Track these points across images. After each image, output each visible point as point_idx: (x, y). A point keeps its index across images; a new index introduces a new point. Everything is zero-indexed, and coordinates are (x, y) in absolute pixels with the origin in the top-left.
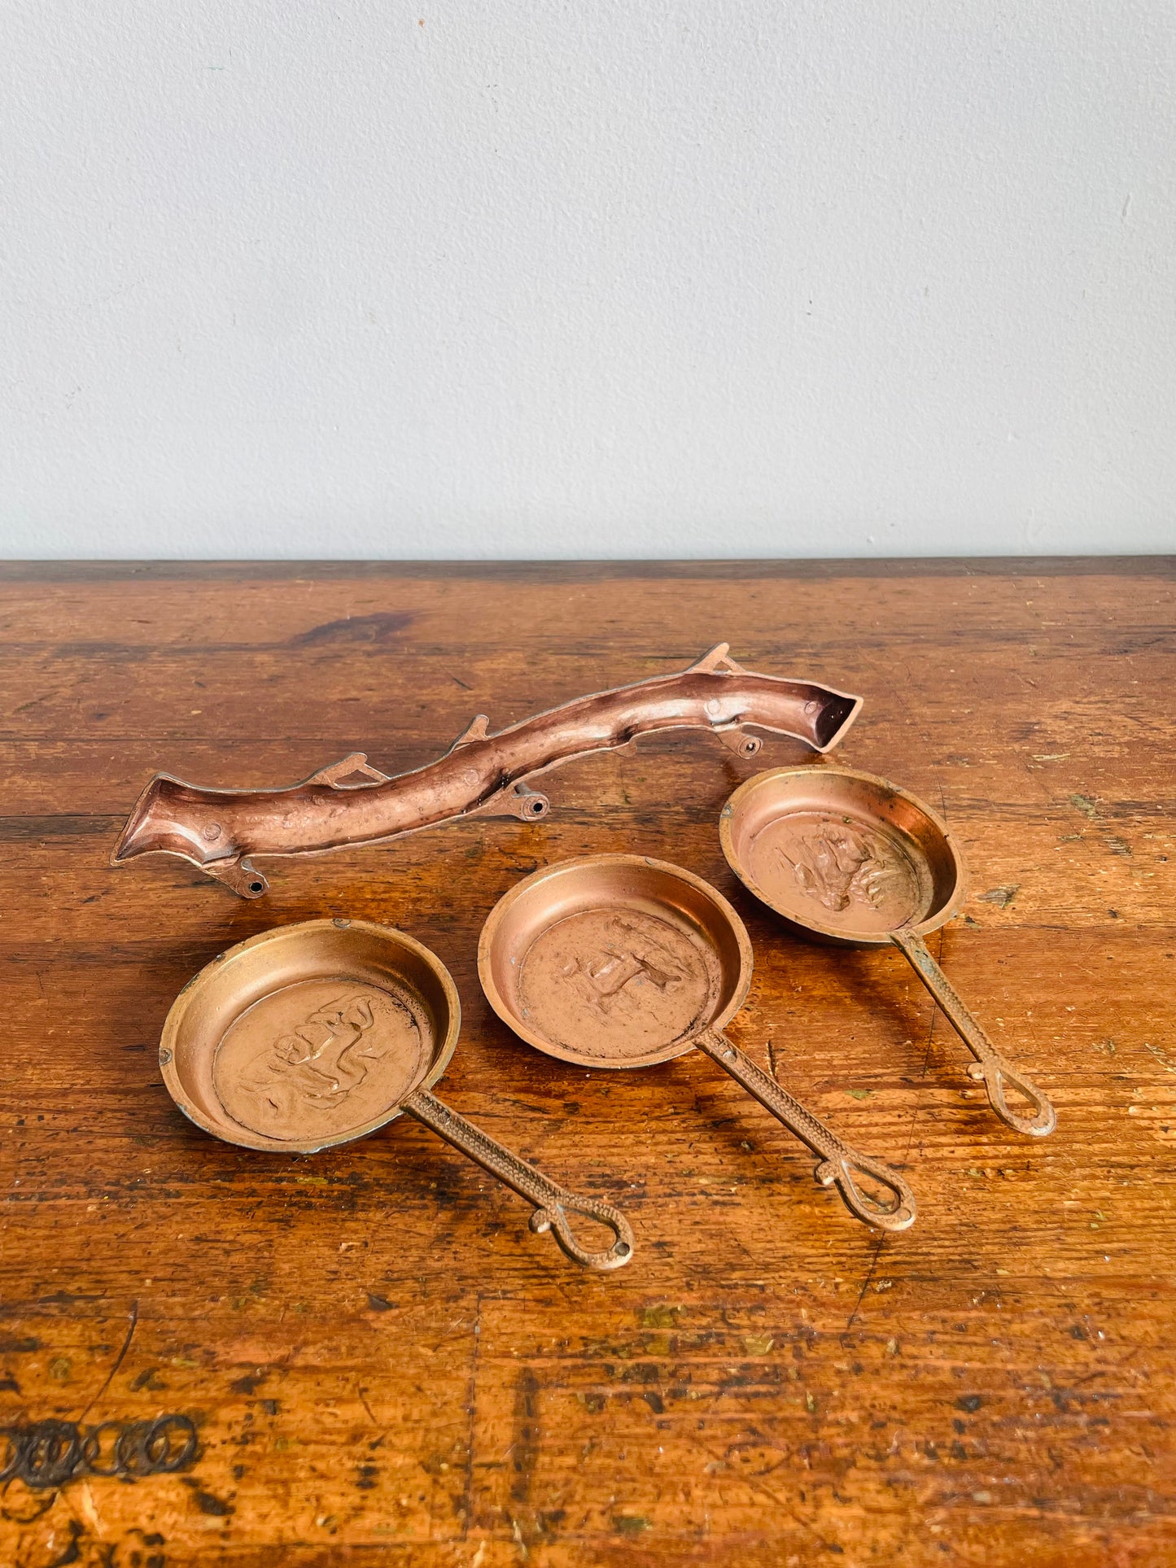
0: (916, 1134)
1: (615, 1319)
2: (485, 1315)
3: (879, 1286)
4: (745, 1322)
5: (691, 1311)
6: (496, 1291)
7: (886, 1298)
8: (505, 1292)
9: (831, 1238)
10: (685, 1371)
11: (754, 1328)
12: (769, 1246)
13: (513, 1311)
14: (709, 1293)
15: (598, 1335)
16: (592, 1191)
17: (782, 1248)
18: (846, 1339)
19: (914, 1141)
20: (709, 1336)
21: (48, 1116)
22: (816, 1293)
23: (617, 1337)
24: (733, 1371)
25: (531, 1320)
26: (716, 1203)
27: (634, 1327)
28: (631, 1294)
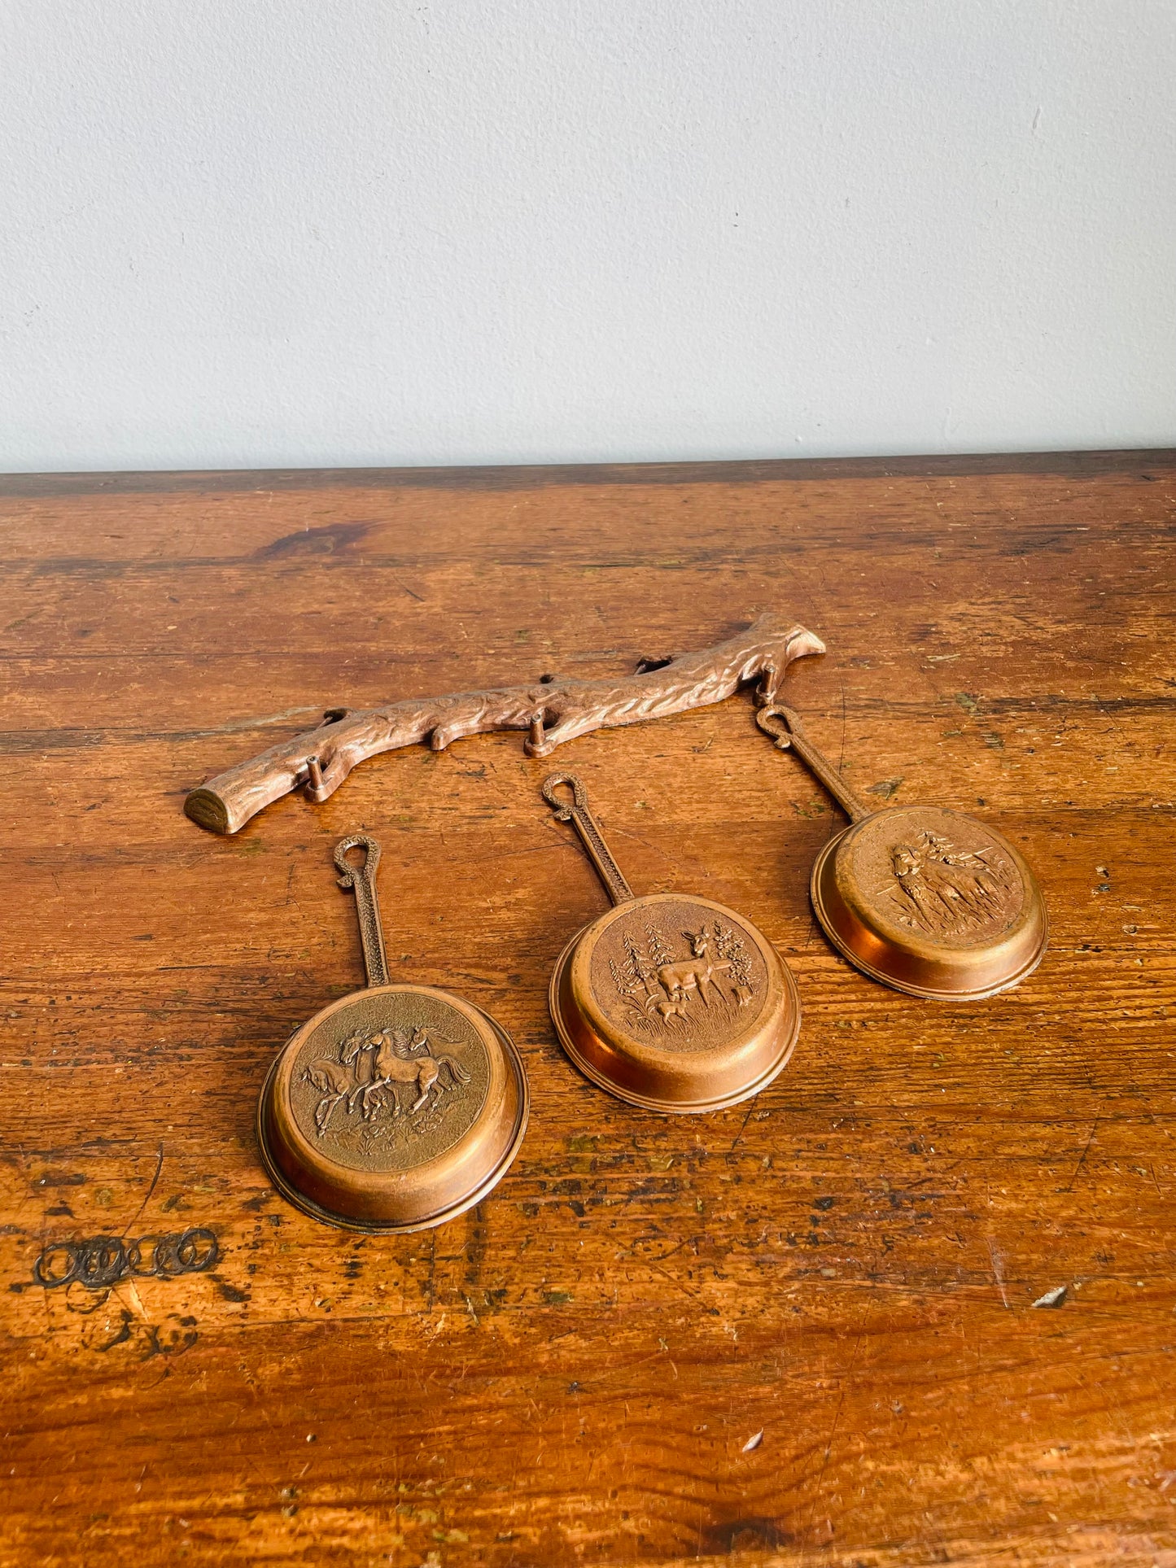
1: (548, 1146)
3: (758, 1117)
4: (651, 1146)
5: (608, 1139)
7: (764, 1125)
10: (603, 1184)
11: (658, 1150)
14: (623, 1124)
15: (535, 1158)
16: (530, 1047)
18: (729, 1157)
20: (622, 1157)
21: (74, 997)
22: (708, 1123)
23: (549, 1160)
24: (640, 1183)
27: (562, 1152)
28: (561, 1127)
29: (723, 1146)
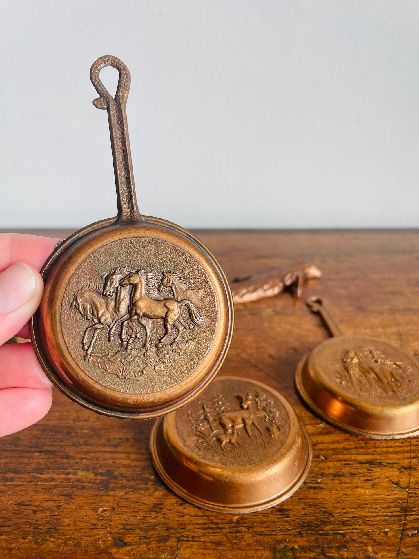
0: (413, 452)
2: (182, 551)
3: (410, 533)
4: (336, 555)
5: (303, 549)
6: (188, 536)
8: (193, 537)
9: (378, 506)
12: (343, 511)
13: (199, 548)
14: (313, 538)
17: (352, 512)
19: (413, 455)
22: (375, 538)
25: (209, 554)
26: (310, 488)
28: (266, 539)
29: (390, 555)
